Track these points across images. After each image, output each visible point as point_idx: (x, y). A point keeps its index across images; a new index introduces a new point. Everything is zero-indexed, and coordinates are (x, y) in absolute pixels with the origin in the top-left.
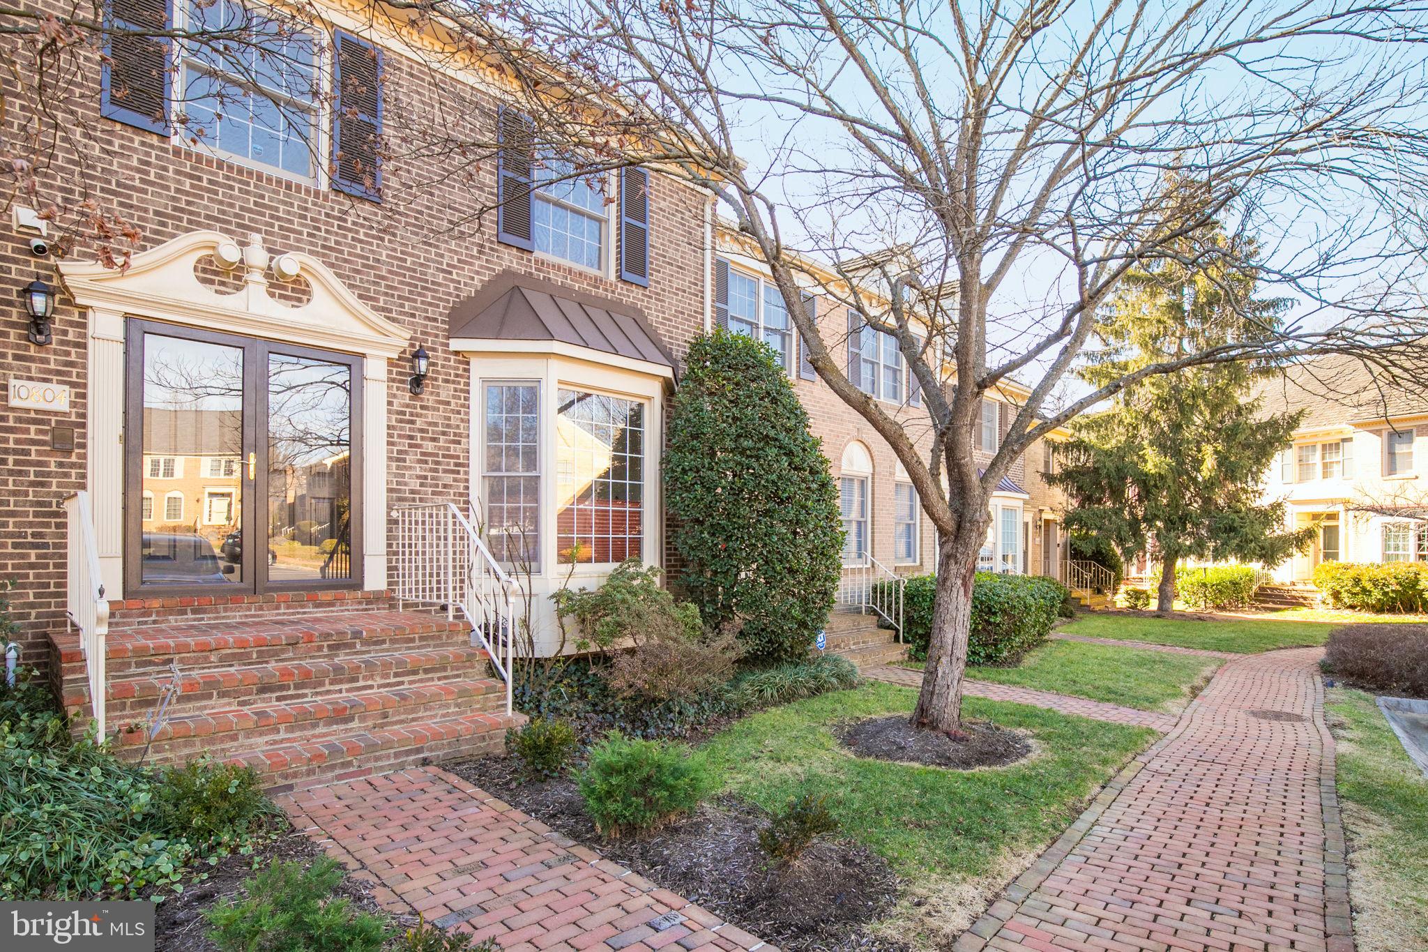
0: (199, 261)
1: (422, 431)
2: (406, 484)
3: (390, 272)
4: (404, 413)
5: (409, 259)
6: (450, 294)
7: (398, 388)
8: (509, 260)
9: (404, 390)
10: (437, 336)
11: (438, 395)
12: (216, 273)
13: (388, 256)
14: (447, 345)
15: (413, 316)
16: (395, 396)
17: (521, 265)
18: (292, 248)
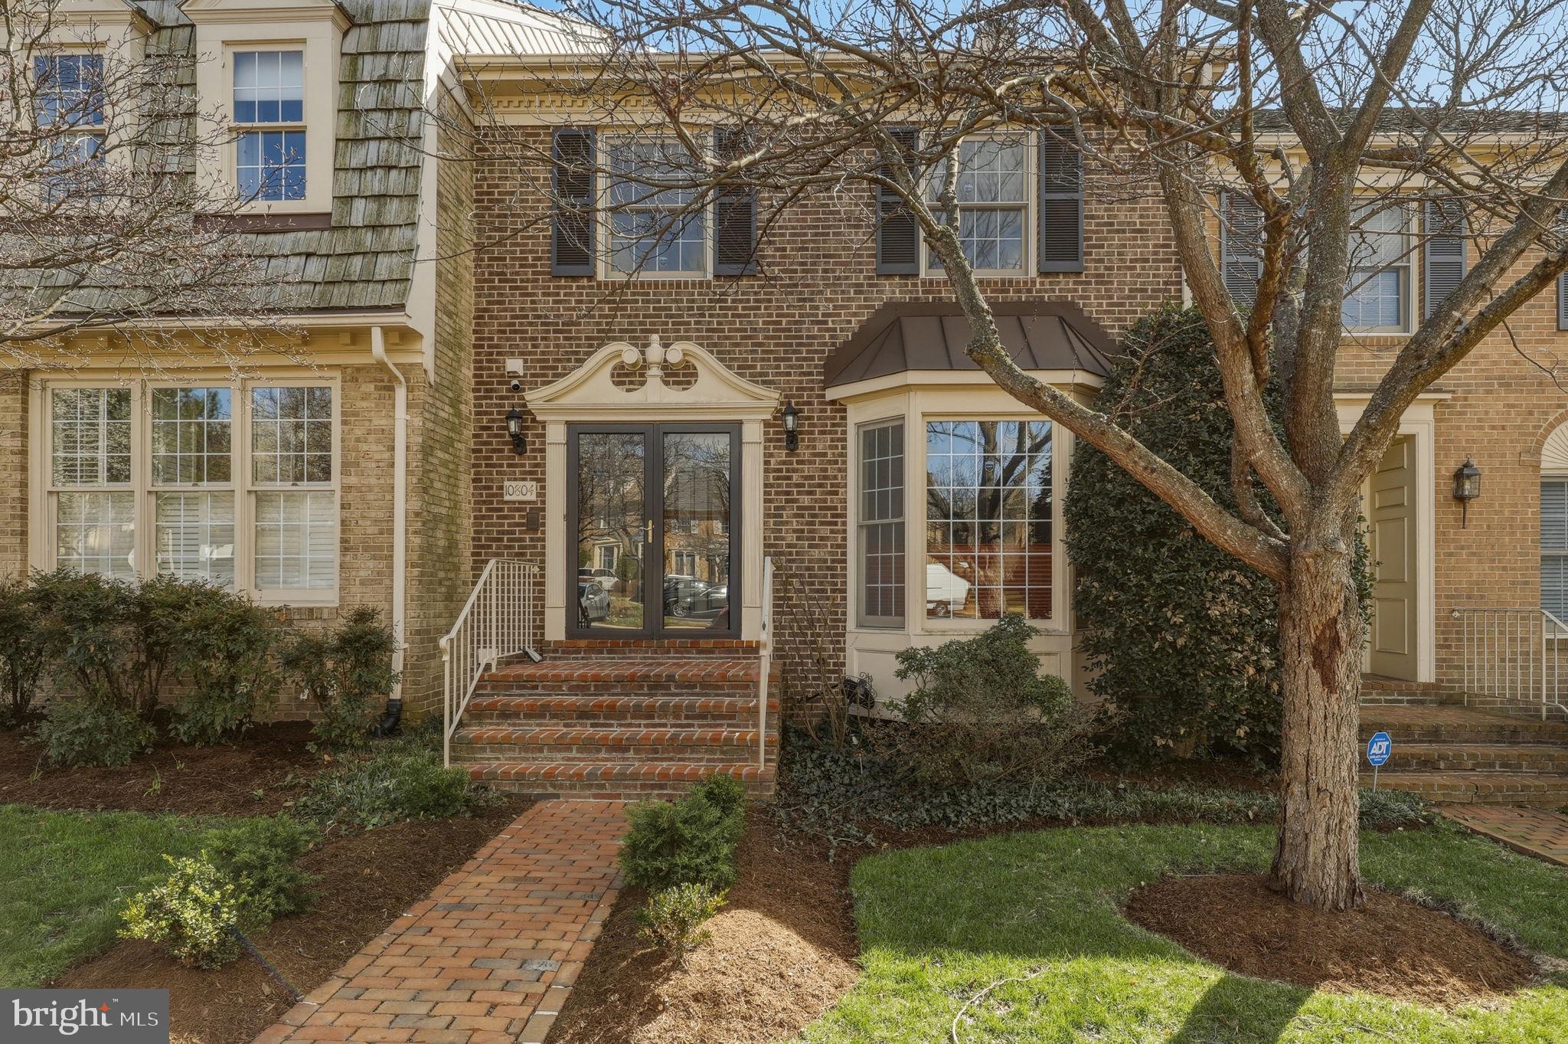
0: (615, 368)
1: (798, 485)
2: (783, 539)
3: (766, 337)
4: (780, 470)
5: (784, 320)
6: (825, 344)
7: (775, 447)
8: (892, 291)
9: (780, 448)
10: (812, 389)
11: (814, 447)
12: (627, 375)
13: (764, 323)
14: (823, 396)
15: (789, 374)
16: (771, 455)
17: (905, 292)
18: (681, 338)
